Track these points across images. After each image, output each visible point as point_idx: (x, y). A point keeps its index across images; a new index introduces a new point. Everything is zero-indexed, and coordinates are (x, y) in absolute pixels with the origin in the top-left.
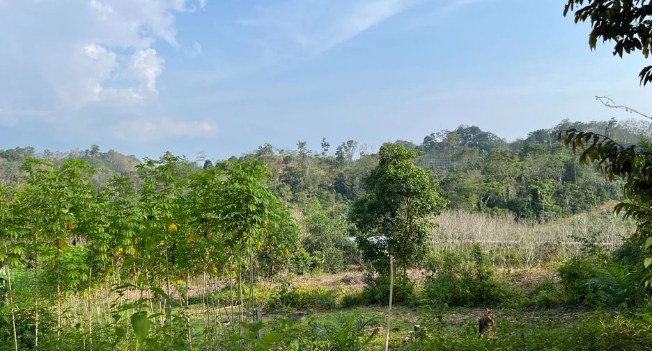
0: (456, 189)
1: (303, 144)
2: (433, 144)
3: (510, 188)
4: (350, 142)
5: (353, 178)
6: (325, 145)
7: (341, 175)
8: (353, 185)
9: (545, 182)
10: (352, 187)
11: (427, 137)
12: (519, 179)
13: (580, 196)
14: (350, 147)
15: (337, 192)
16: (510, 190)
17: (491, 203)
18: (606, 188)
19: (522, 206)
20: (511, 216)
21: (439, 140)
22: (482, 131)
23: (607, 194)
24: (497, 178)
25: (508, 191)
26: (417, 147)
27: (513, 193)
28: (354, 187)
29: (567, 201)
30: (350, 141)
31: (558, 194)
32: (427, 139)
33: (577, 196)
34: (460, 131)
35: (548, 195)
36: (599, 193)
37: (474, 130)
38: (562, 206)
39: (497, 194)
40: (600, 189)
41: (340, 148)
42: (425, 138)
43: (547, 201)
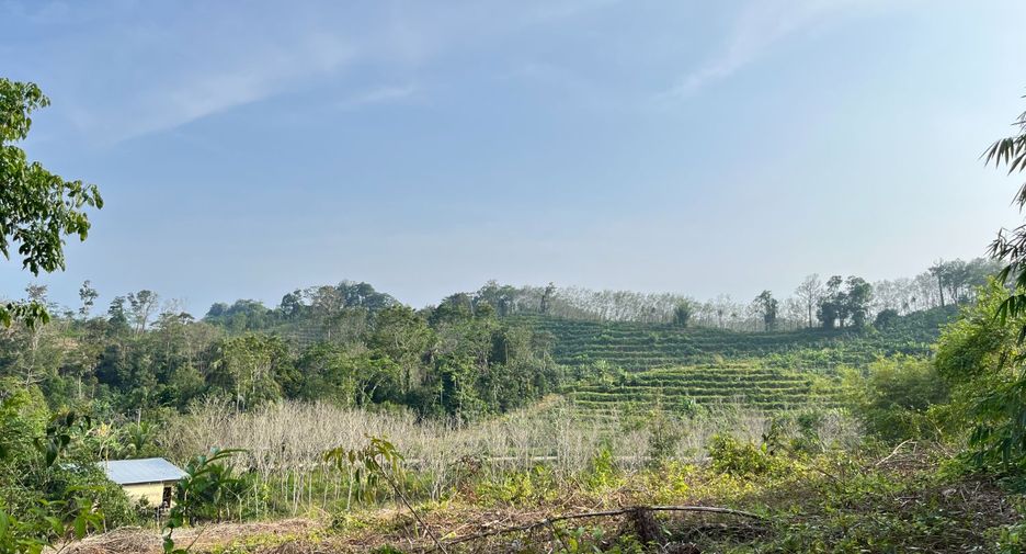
0: (322, 372)
1: (40, 289)
2: (297, 308)
3: (411, 372)
4: (144, 295)
5: (137, 356)
6: (88, 294)
7: (113, 350)
8: (136, 369)
9: (463, 362)
10: (133, 372)
11: (289, 295)
12: (426, 358)
13: (512, 386)
14: (143, 302)
15: (101, 382)
16: (411, 375)
17: (378, 394)
18: (547, 375)
19: (430, 400)
20: (410, 416)
21: (308, 302)
22: (376, 291)
23: (547, 384)
24: (392, 353)
25: (408, 376)
26: (270, 312)
27: (415, 380)
28: (138, 373)
29: (495, 393)
30: (144, 292)
31: (483, 383)
32: (288, 299)
33: (508, 386)
34: (343, 289)
35: (467, 383)
36: (536, 383)
37: (364, 288)
38: (487, 401)
39: (389, 380)
40: (538, 376)
41: (119, 302)
42: (285, 297)
43: (467, 392)
